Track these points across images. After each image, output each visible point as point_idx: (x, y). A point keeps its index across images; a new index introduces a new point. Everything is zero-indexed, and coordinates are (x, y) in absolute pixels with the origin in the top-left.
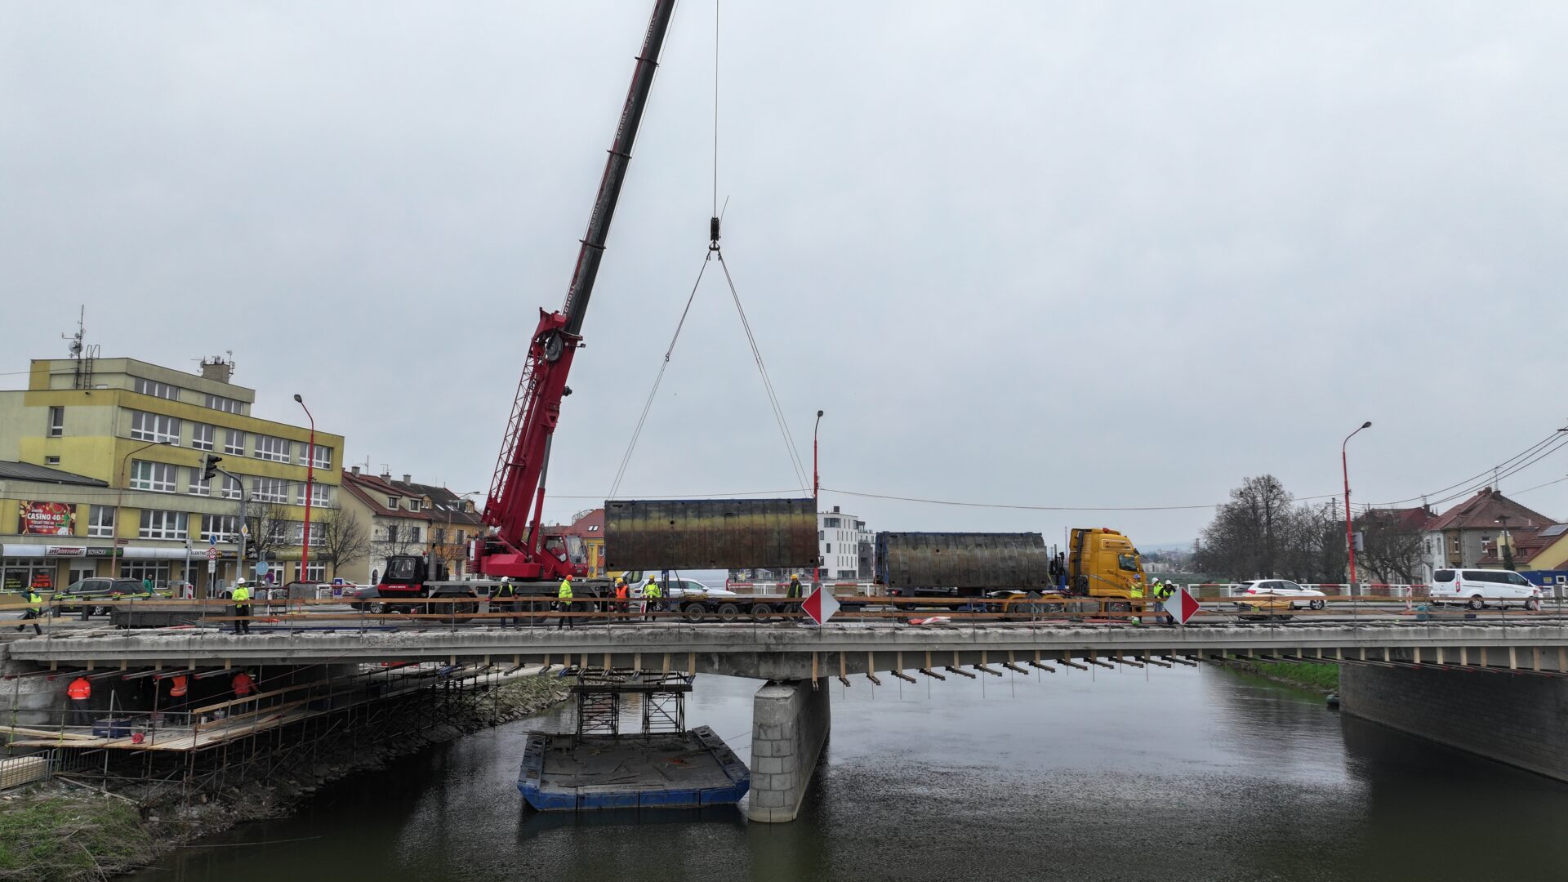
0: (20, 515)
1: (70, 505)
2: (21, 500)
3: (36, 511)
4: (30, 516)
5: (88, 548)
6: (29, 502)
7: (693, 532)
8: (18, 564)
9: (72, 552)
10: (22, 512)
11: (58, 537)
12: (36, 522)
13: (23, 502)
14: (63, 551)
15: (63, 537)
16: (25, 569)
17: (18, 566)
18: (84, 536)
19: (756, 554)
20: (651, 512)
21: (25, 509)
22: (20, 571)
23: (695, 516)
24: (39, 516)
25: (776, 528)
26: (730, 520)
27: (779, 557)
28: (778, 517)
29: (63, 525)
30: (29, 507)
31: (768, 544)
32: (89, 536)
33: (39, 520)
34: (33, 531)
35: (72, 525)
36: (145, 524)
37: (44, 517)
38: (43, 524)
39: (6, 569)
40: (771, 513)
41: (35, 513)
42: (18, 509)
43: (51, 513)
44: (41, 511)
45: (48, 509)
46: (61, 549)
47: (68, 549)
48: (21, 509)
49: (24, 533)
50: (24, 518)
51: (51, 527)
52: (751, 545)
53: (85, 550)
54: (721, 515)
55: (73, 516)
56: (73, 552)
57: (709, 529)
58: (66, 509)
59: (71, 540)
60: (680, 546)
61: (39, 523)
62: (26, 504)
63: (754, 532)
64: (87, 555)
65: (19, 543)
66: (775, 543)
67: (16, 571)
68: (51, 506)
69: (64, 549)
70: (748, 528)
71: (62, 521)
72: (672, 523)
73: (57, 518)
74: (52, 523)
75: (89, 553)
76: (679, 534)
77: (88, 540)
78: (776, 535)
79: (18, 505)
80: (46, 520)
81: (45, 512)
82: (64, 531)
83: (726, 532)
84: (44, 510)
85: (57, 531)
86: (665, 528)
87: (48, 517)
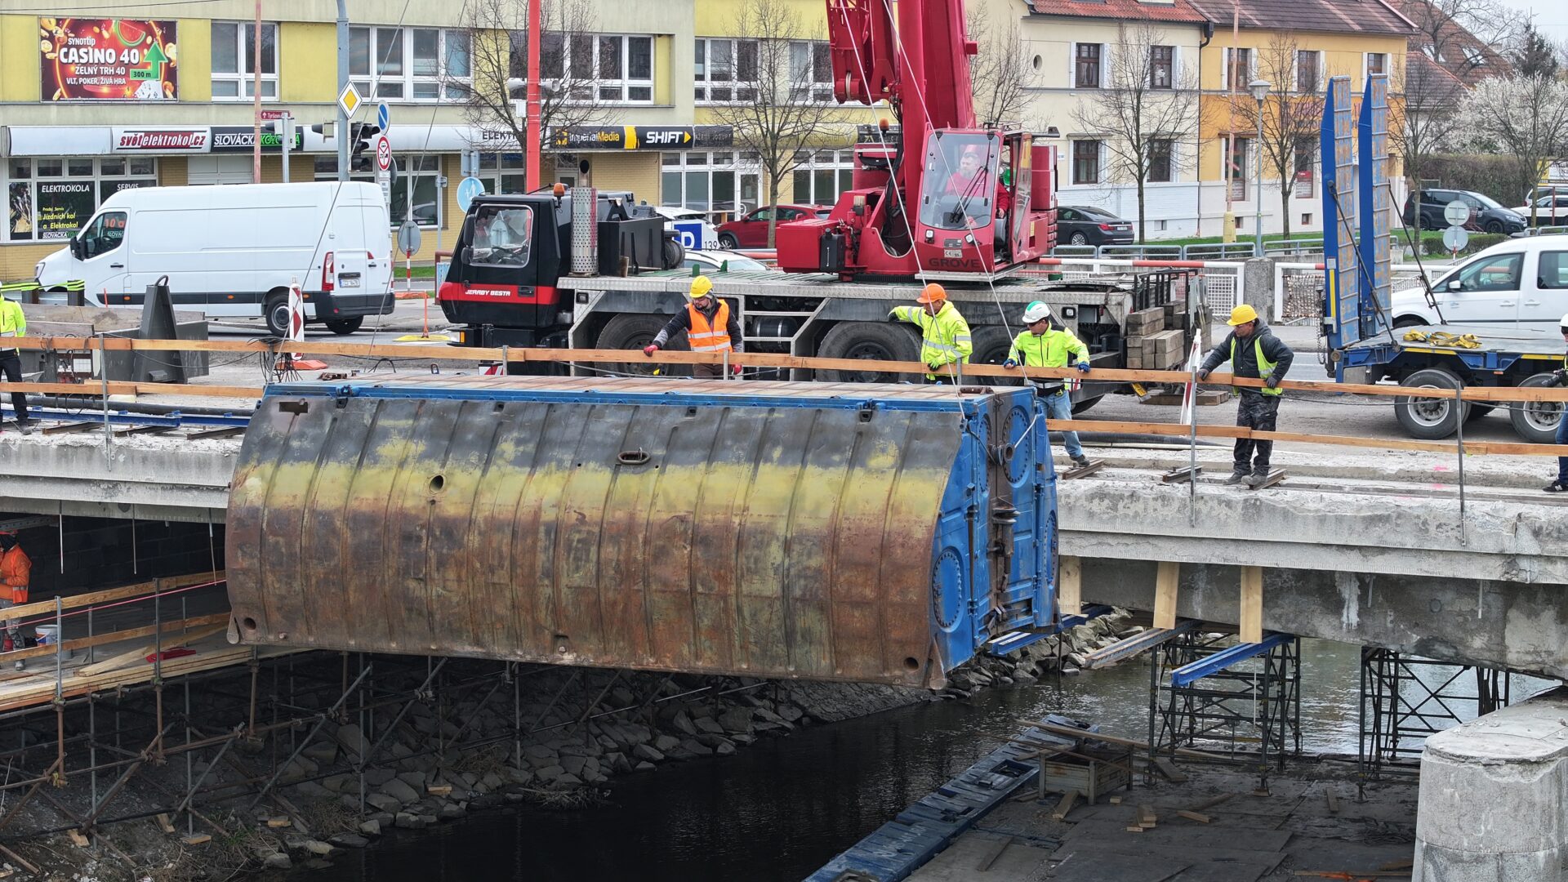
0: (43, 54)
1: (160, 24)
2: (40, 18)
3: (78, 41)
4: (66, 55)
5: (215, 131)
6: (59, 22)
7: (494, 525)
8: (65, 171)
9: (174, 141)
10: (47, 46)
11: (139, 103)
12: (82, 70)
13: (45, 21)
14: (154, 140)
15: (150, 104)
16: (84, 184)
17: (66, 177)
18: (204, 98)
19: (706, 622)
20: (386, 434)
21: (51, 38)
22: (73, 189)
23: (518, 462)
24: (87, 55)
25: (781, 528)
26: (630, 481)
27: (789, 638)
28: (799, 477)
29: (148, 75)
30: (60, 33)
31: (745, 588)
32: (215, 99)
33: (87, 64)
34: (76, 91)
35: (171, 74)
36: (359, 65)
37: (98, 55)
38: (99, 74)
39: (39, 185)
40: (782, 461)
41: (78, 47)
42: (37, 38)
43: (113, 43)
44: (90, 40)
45: (106, 35)
46: (148, 134)
47: (164, 133)
48: (43, 38)
49: (55, 97)
50: (52, 62)
51: (119, 81)
52: (686, 585)
53: (208, 135)
54: (606, 462)
55: (171, 51)
56: (179, 140)
57: (549, 515)
58: (151, 33)
59: (173, 112)
60: (451, 575)
61: (91, 71)
62: (53, 27)
63: (699, 538)
64: (214, 149)
65: (47, 123)
66: (772, 587)
67: (64, 189)
68: (114, 28)
69: (156, 133)
70: (682, 520)
71: (145, 65)
72: (438, 481)
73: (134, 57)
74: (121, 71)
75: (219, 143)
76: (450, 530)
77: (214, 109)
78: (775, 553)
79: (36, 26)
80: (105, 64)
81: (100, 43)
82: (152, 88)
83: (605, 533)
84: (99, 37)
85: (134, 90)
86: (409, 503)
87: (110, 55)
